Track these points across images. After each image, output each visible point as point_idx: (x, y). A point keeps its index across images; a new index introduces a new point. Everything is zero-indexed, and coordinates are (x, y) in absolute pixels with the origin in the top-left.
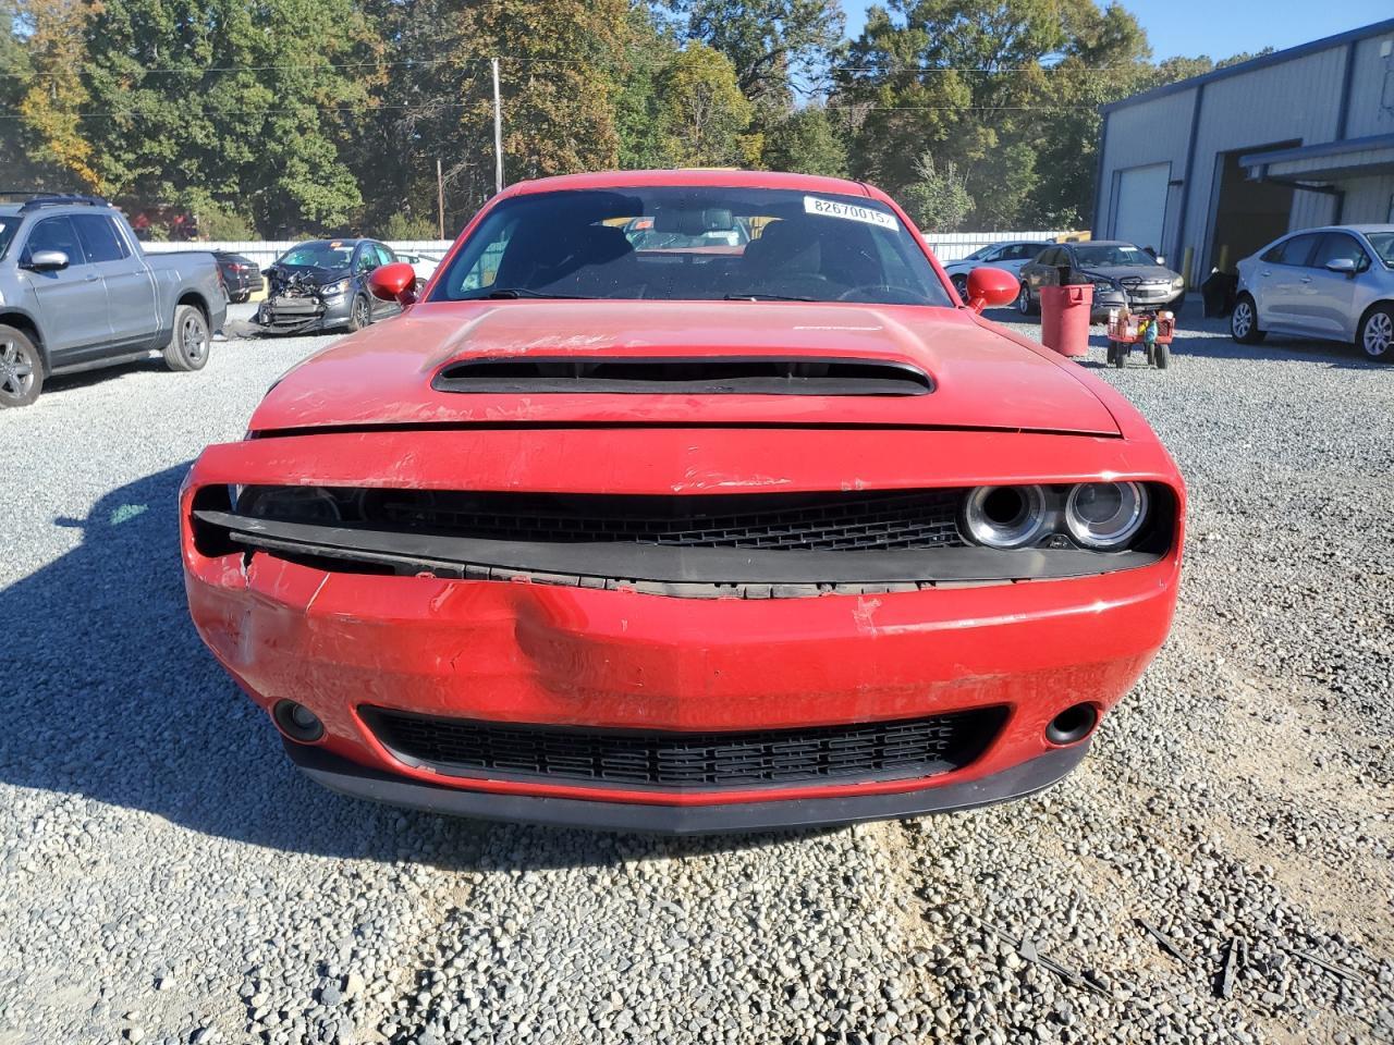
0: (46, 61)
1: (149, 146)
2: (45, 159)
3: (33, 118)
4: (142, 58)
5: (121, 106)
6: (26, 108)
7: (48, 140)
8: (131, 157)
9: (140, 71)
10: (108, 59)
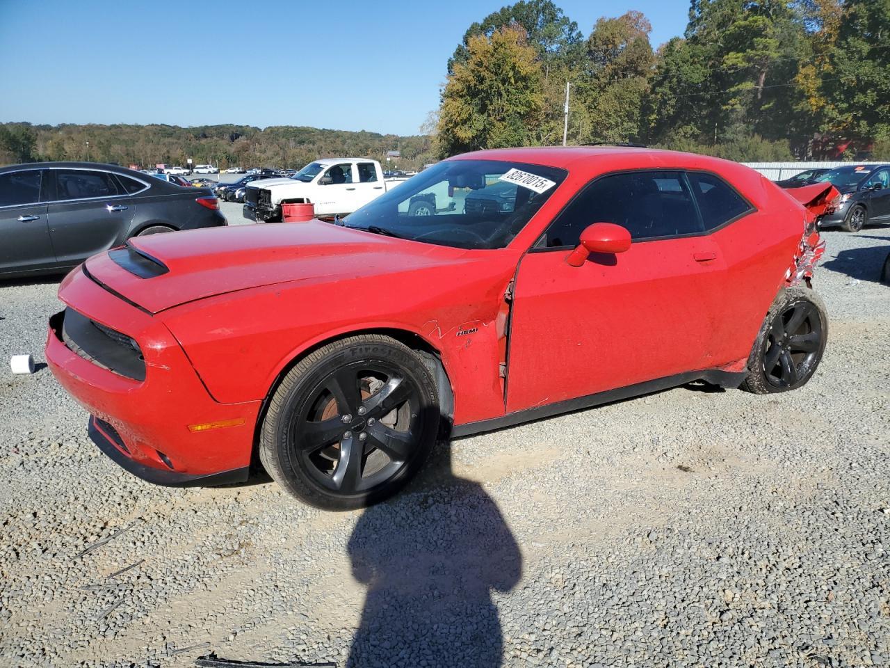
0: (823, 46)
1: (860, 98)
2: (802, 110)
3: (803, 84)
4: (870, 40)
5: (847, 73)
6: (799, 78)
7: (808, 98)
8: (845, 105)
9: (866, 48)
10: (847, 43)
